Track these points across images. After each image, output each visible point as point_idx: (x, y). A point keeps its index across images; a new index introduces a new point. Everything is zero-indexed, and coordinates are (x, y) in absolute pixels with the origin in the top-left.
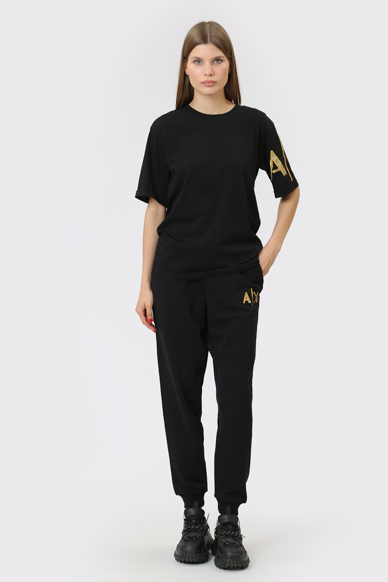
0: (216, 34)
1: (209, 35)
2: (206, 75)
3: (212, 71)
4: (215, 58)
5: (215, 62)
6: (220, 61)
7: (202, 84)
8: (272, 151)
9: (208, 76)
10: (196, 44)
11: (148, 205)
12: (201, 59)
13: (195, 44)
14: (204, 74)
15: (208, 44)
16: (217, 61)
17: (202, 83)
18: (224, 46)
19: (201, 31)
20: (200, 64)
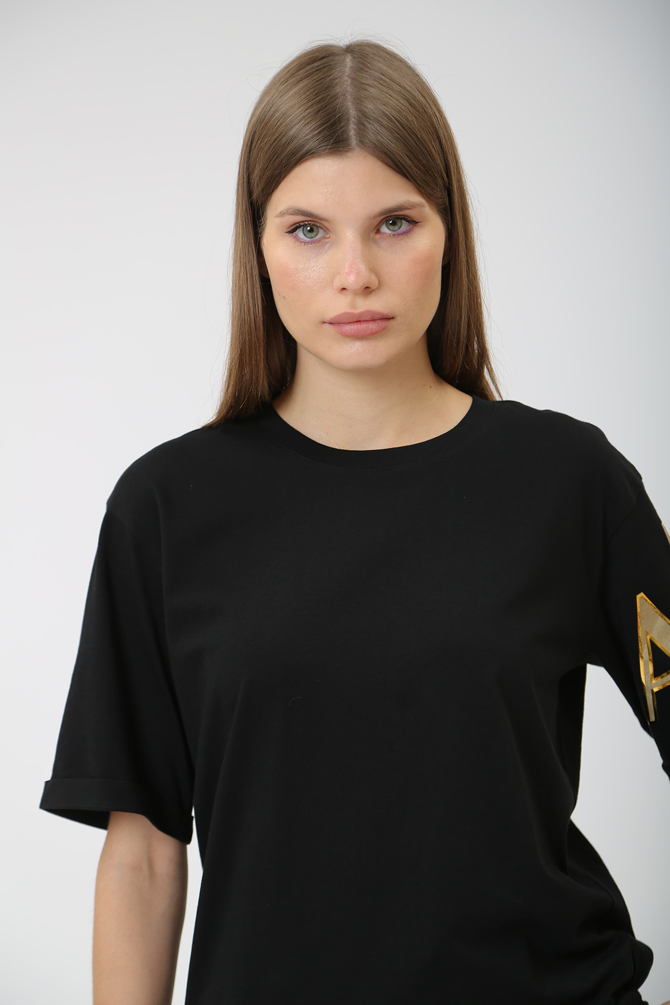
0: (383, 108)
1: (353, 112)
2: (344, 289)
3: (373, 270)
4: (381, 214)
5: (384, 229)
6: (404, 222)
7: (327, 326)
8: (641, 597)
9: (356, 293)
10: (298, 156)
11: (108, 840)
12: (321, 219)
13: (293, 154)
14: (338, 283)
15: (349, 154)
16: (394, 224)
17: (331, 323)
18: (420, 161)
19: (317, 95)
20: (319, 241)
